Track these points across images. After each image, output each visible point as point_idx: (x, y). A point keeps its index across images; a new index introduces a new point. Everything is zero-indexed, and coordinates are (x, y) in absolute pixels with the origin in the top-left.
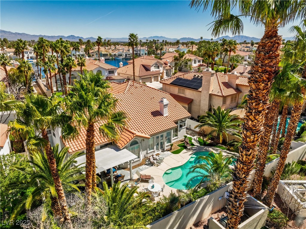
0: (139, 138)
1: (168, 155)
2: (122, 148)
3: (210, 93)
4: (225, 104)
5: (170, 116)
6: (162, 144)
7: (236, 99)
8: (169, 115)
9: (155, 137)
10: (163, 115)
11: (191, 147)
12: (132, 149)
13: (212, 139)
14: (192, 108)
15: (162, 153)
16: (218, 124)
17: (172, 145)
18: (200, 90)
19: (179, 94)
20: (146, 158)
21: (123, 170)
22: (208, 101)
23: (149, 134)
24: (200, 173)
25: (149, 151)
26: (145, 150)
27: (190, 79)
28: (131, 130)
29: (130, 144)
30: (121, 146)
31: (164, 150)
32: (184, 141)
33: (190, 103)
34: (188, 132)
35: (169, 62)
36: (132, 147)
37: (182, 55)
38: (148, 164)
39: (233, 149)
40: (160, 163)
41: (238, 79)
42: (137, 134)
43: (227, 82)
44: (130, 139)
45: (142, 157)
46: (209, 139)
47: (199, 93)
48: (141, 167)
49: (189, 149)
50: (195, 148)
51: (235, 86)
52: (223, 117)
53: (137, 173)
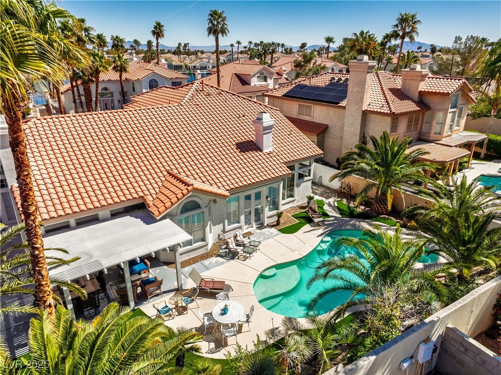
0: (202, 196)
1: (271, 236)
2: (158, 216)
3: (365, 108)
4: (396, 131)
5: (277, 152)
6: (258, 213)
7: (418, 123)
8: (275, 150)
9: (242, 195)
10: (261, 151)
11: (321, 219)
12: (187, 219)
13: (367, 203)
14: (325, 144)
15: (259, 231)
16: (381, 169)
17: (279, 215)
18: (343, 103)
19: (299, 116)
20: (221, 242)
21: (165, 267)
22: (359, 127)
23: (228, 188)
24: (342, 278)
25: (228, 226)
26: (219, 224)
27: (323, 85)
28: (187, 178)
29: (180, 208)
30: (156, 213)
31: (262, 224)
32: (307, 207)
33: (321, 133)
34: (317, 190)
35: (285, 71)
36: (185, 215)
37: (309, 57)
38: (224, 254)
39: (415, 225)
40: (250, 254)
41: (424, 80)
42: (195, 186)
43: (400, 89)
44: (180, 196)
45: (211, 239)
46: (361, 204)
47: (341, 111)
48: (207, 262)
49: (318, 225)
50: (330, 221)
51: (416, 96)
52: (395, 155)
53: (193, 275)
